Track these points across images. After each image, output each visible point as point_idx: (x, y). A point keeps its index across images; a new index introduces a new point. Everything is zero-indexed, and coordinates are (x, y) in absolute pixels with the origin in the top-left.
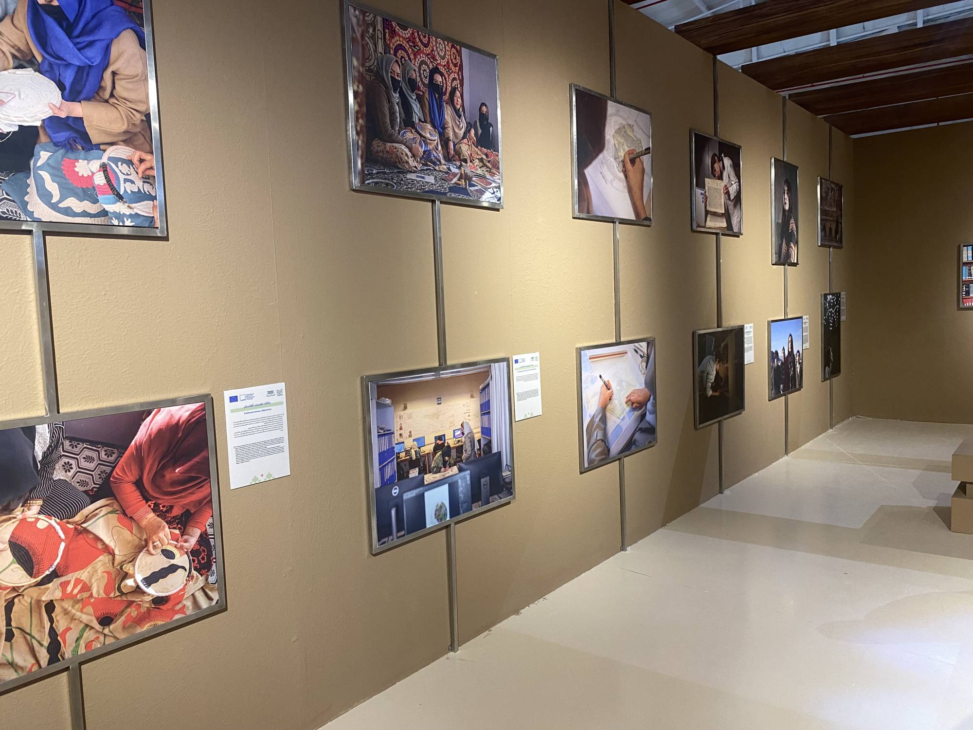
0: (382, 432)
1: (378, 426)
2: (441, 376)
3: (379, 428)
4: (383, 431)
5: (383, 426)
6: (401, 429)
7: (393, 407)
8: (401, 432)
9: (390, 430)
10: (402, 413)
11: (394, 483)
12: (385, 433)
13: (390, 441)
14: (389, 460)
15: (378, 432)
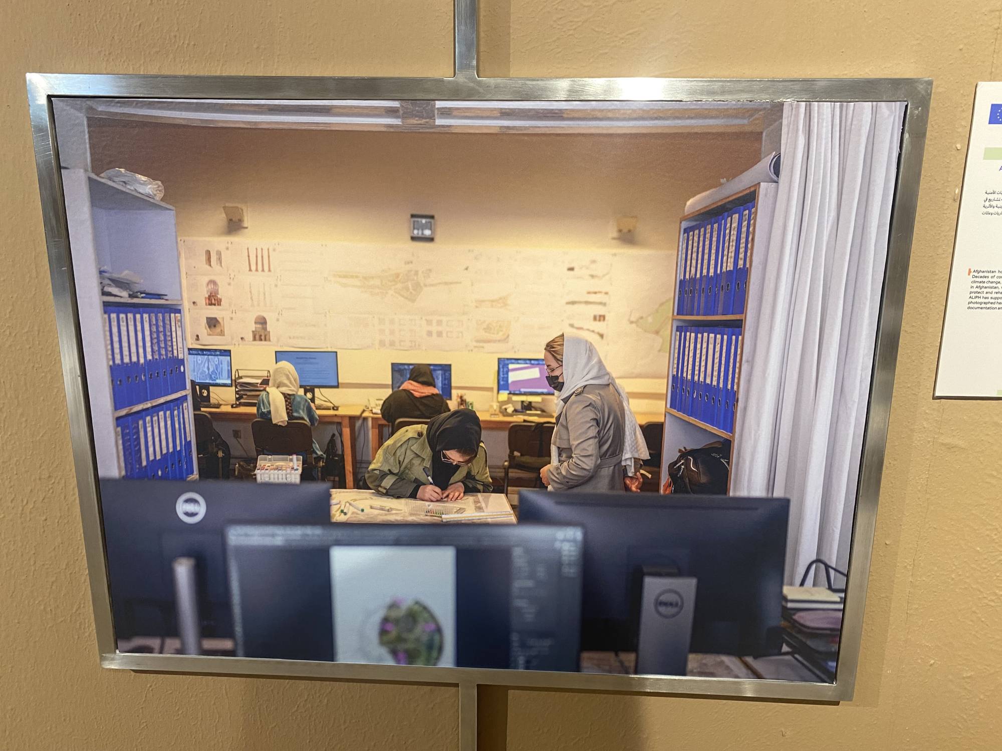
0: (123, 296)
1: (101, 272)
2: (439, 122)
3: (107, 280)
4: (125, 294)
5: (125, 274)
6: (213, 300)
7: (173, 213)
8: (213, 312)
9: (159, 296)
10: (219, 243)
11: (182, 479)
12: (135, 301)
13: (162, 336)
14: (162, 400)
15: (104, 293)
